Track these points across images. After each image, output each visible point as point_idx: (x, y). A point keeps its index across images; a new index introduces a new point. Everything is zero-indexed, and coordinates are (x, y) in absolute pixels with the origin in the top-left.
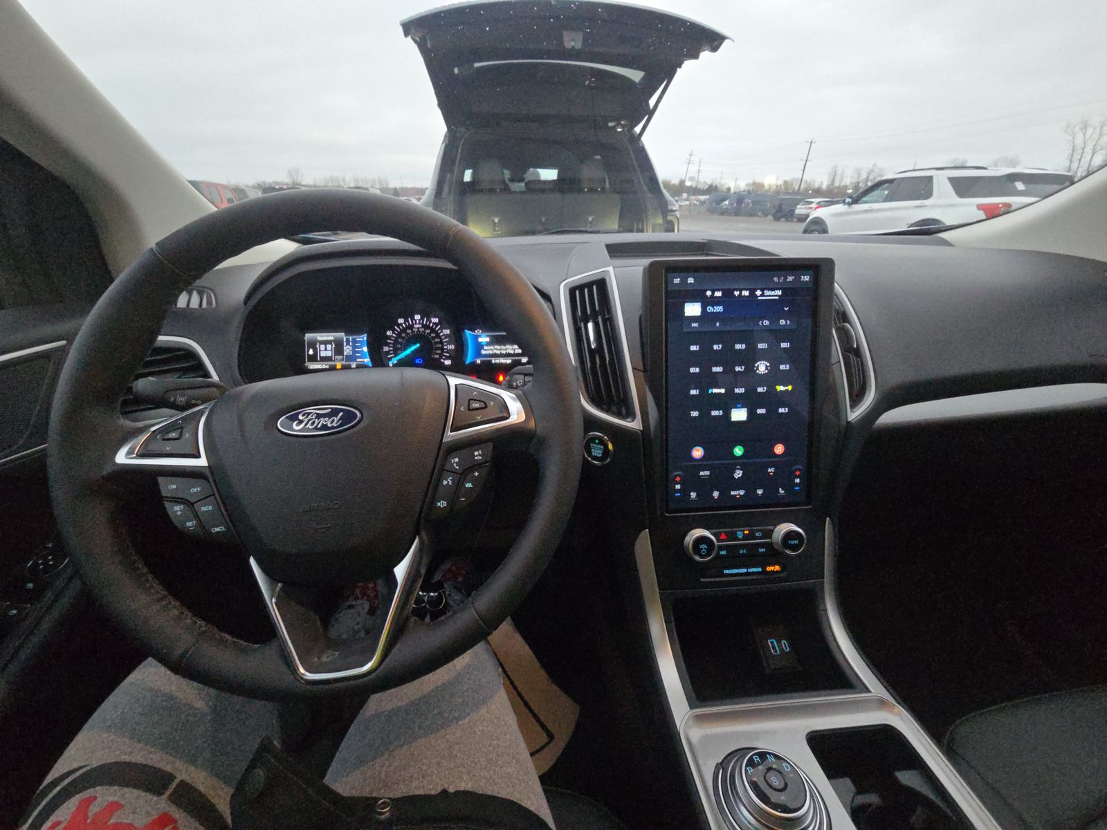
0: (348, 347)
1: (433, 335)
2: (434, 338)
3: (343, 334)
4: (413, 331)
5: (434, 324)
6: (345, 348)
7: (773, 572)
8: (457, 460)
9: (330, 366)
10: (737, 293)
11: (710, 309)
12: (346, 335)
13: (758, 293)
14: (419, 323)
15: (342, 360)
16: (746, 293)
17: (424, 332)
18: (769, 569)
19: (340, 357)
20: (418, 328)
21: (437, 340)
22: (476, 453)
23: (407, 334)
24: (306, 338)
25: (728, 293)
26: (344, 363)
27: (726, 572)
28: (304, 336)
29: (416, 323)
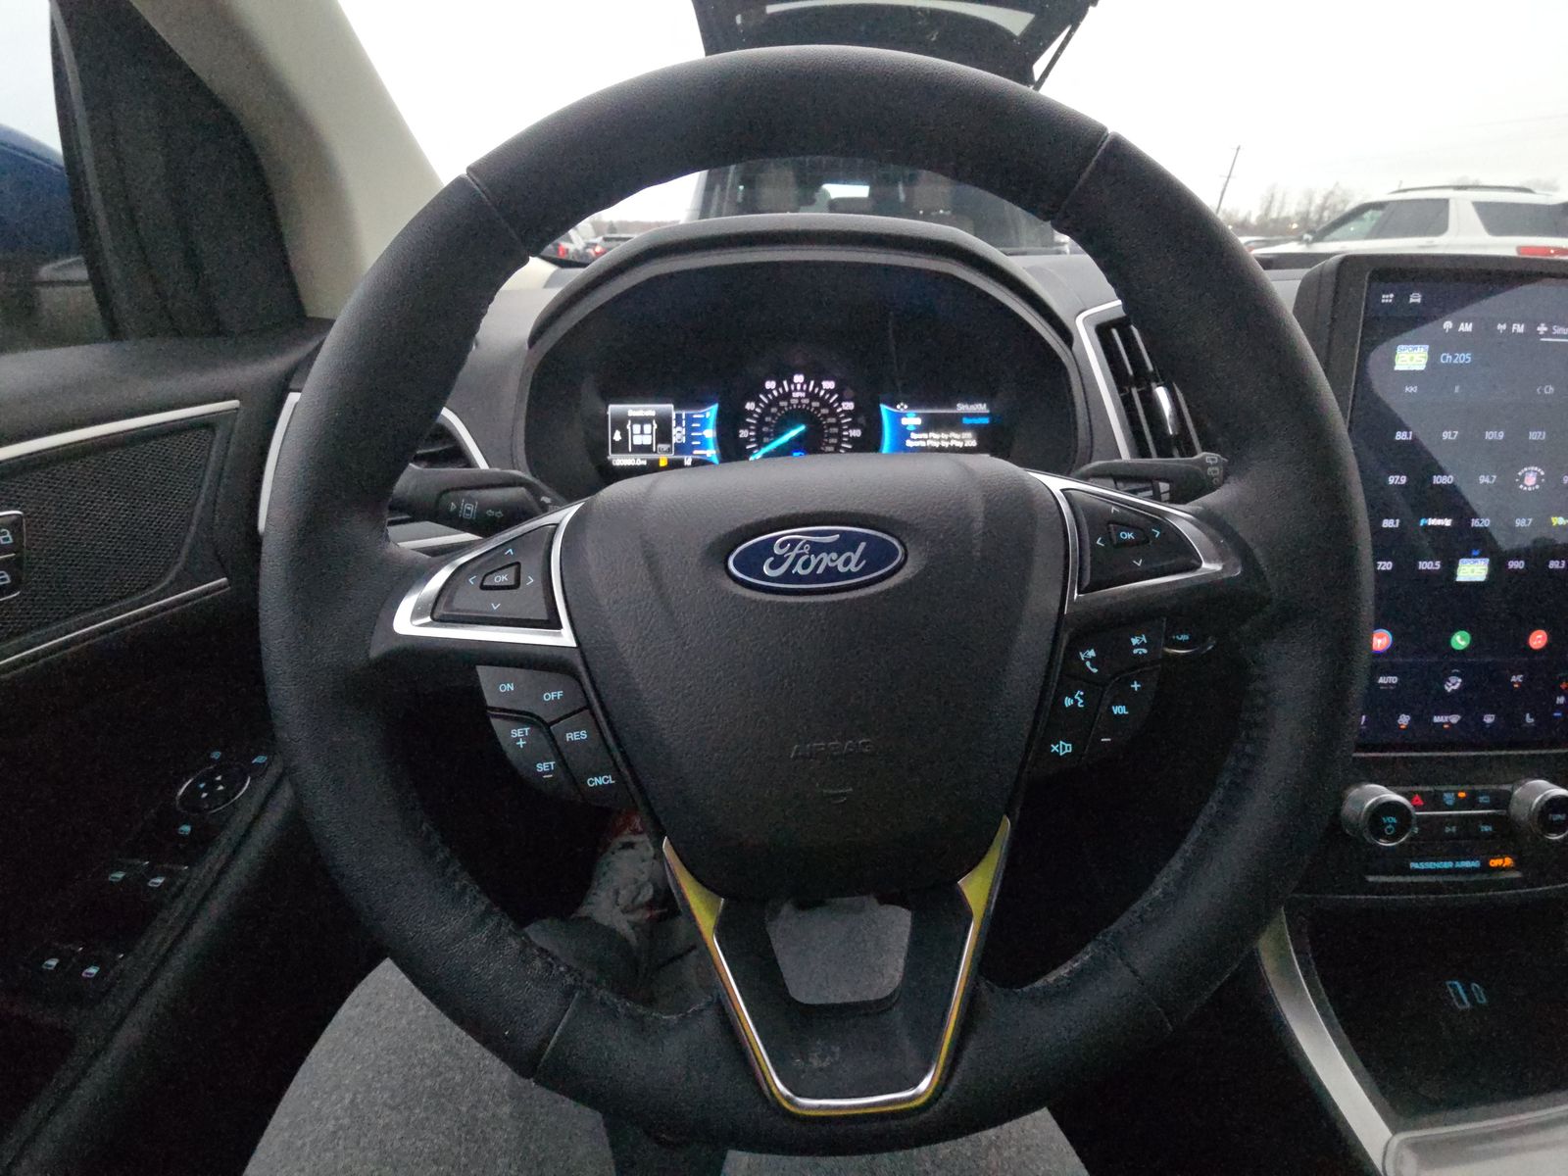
0: (679, 429)
1: (825, 411)
2: (825, 416)
3: (671, 406)
4: (790, 404)
5: (827, 391)
6: (674, 431)
7: (1500, 869)
8: (1092, 653)
9: (648, 461)
10: (1501, 327)
11: (1446, 358)
12: (675, 408)
13: (1542, 329)
14: (802, 390)
15: (670, 451)
16: (1519, 328)
17: (810, 405)
18: (1495, 863)
19: (665, 447)
20: (800, 398)
21: (832, 420)
22: (1135, 641)
23: (781, 409)
24: (609, 413)
25: (1485, 328)
26: (672, 456)
27: (1414, 865)
28: (607, 407)
29: (796, 390)
